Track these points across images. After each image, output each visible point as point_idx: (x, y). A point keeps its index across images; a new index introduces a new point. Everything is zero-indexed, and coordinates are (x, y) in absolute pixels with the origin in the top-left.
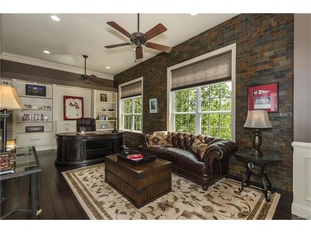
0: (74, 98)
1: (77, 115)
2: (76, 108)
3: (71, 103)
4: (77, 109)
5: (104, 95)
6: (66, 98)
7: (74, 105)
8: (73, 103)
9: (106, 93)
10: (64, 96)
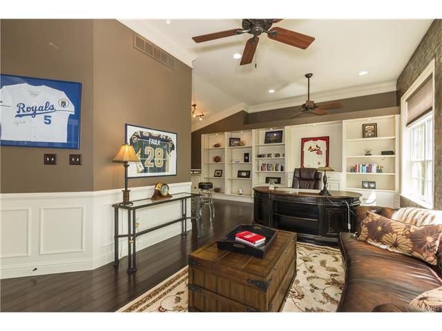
0: (315, 139)
1: (319, 163)
2: (318, 153)
3: (311, 147)
4: (319, 156)
5: (370, 125)
6: (304, 140)
7: (315, 150)
8: (314, 147)
9: (374, 122)
10: (302, 139)
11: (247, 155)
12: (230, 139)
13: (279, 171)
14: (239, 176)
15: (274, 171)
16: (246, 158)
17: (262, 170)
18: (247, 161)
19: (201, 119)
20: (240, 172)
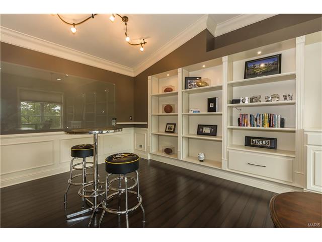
11: (212, 101)
12: (186, 79)
13: (277, 127)
14: (200, 133)
15: (267, 127)
16: (212, 105)
17: (239, 125)
18: (211, 110)
19: (142, 49)
20: (200, 127)
